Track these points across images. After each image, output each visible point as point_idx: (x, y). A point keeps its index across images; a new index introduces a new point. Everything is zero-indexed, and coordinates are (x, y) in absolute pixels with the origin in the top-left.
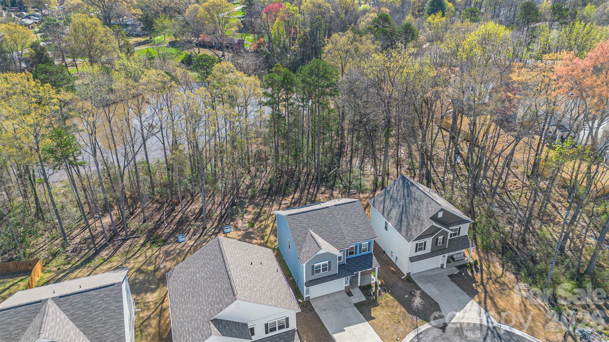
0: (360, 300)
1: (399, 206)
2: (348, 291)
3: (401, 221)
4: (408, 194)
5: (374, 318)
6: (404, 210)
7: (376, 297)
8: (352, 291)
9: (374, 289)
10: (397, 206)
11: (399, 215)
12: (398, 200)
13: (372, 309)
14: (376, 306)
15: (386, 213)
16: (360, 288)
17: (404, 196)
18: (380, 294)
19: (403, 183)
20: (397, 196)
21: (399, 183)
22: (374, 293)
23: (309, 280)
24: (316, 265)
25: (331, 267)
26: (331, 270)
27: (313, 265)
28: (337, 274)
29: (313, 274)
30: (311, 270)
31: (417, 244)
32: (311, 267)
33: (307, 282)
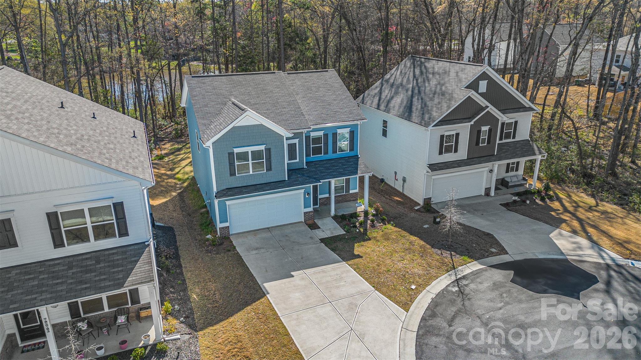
0: (332, 233)
1: (407, 90)
2: (310, 222)
5: (359, 256)
6: (416, 91)
7: (366, 230)
8: (319, 222)
9: (361, 219)
10: (403, 92)
11: (406, 100)
13: (356, 245)
14: (364, 240)
16: (335, 218)
17: (414, 77)
18: (373, 226)
22: (361, 224)
23: (225, 188)
24: (236, 150)
25: (272, 164)
26: (273, 169)
27: (232, 151)
28: (285, 181)
29: (232, 174)
30: (228, 164)
31: (442, 137)
32: (227, 155)
33: (219, 190)
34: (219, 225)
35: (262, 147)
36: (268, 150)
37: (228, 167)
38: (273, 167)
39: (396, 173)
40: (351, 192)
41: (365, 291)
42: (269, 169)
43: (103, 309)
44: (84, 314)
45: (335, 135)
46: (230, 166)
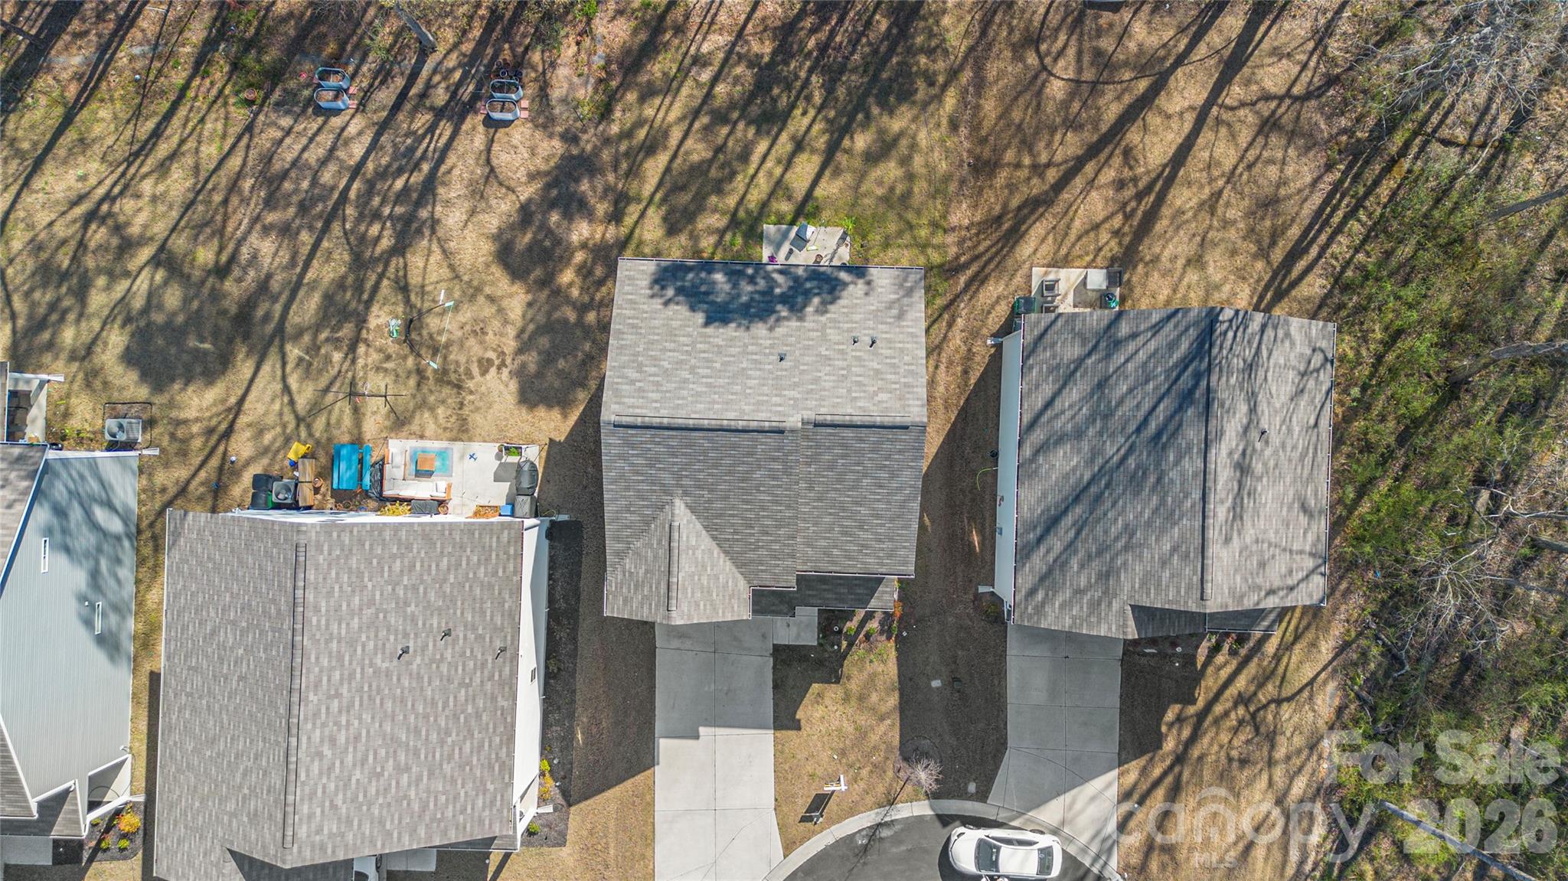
0: (799, 636)
1: (1095, 453)
3: (1052, 523)
4: (1158, 435)
5: (798, 726)
6: (1093, 489)
7: (850, 648)
10: (1085, 446)
11: (1066, 490)
12: (1114, 423)
13: (814, 687)
14: (831, 680)
15: (1038, 436)
17: (1138, 430)
19: (1185, 363)
20: (1121, 402)
21: (1172, 346)
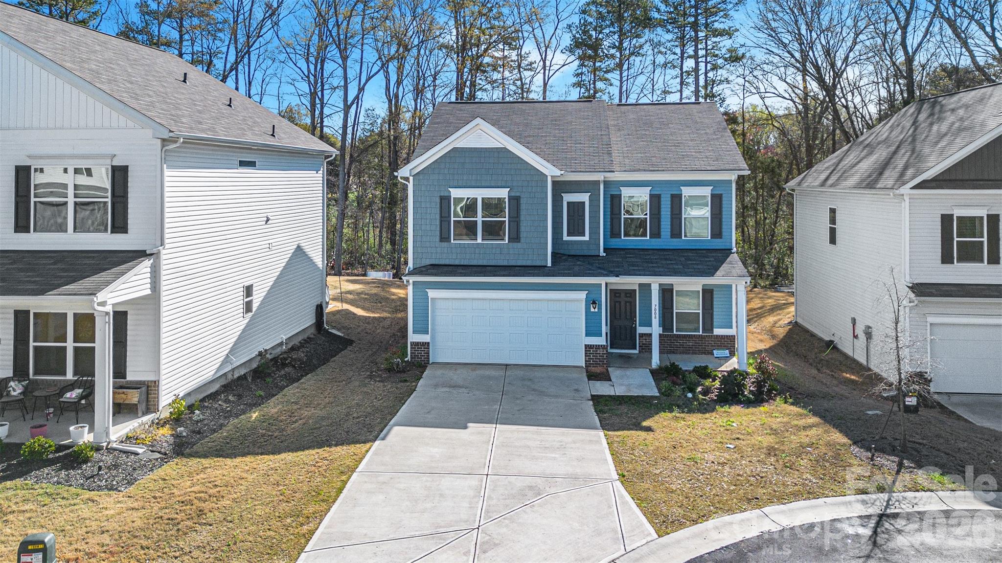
0: (628, 391)
2: (598, 370)
5: (646, 429)
8: (615, 372)
13: (662, 414)
16: (658, 372)
23: (428, 262)
24: (455, 193)
25: (522, 229)
26: (522, 240)
27: (446, 194)
28: (546, 266)
29: (444, 238)
30: (438, 217)
31: (946, 220)
32: (438, 200)
33: (418, 266)
34: (413, 337)
35: (503, 193)
36: (515, 200)
37: (438, 223)
38: (523, 235)
39: (854, 321)
40: (717, 332)
41: (591, 475)
42: (515, 238)
43: (65, 374)
44: (35, 374)
45: (676, 199)
46: (441, 222)
